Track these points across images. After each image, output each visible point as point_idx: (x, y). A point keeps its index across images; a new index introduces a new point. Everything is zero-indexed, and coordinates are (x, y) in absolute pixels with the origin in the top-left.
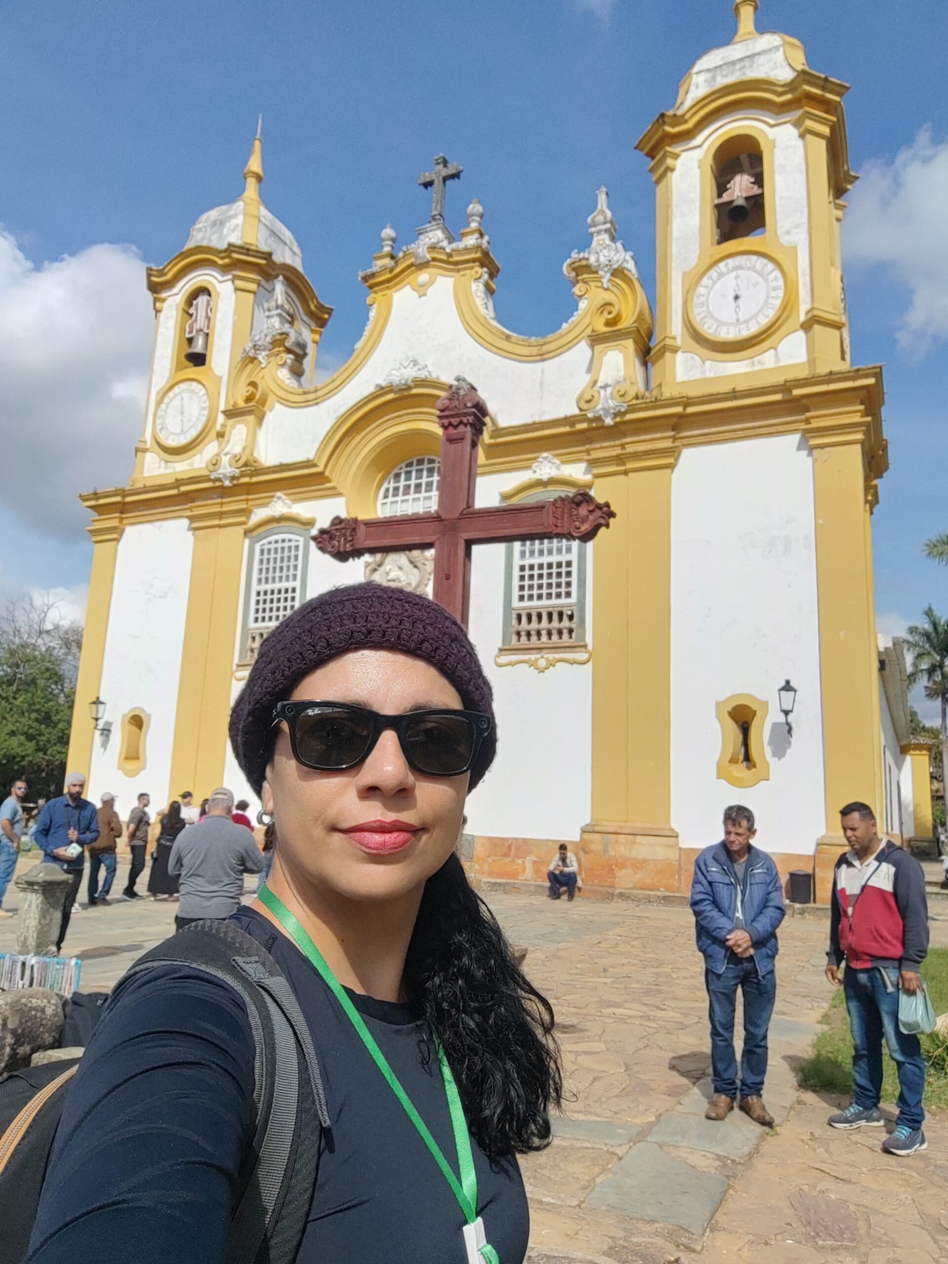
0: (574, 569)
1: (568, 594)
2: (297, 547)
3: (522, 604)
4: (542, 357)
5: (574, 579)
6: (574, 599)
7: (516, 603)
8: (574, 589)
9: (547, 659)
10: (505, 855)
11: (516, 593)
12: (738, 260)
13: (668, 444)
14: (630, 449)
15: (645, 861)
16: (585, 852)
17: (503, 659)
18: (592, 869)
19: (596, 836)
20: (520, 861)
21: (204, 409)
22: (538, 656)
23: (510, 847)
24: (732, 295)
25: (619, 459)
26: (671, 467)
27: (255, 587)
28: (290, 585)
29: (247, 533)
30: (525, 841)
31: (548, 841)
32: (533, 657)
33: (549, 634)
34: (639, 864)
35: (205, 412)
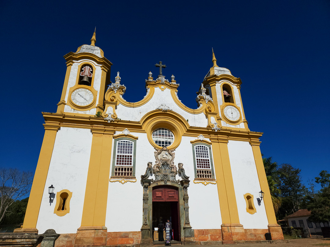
0: (210, 161)
1: (209, 167)
2: (132, 144)
3: (198, 168)
4: (194, 113)
5: (210, 164)
6: (211, 168)
7: (197, 168)
8: (210, 166)
9: (207, 182)
10: (203, 234)
11: (197, 166)
12: (231, 106)
13: (226, 138)
14: (219, 138)
15: (238, 233)
16: (224, 232)
17: (196, 182)
18: (226, 236)
19: (226, 228)
20: (207, 236)
21: (91, 98)
22: (205, 181)
23: (204, 232)
24: (231, 113)
25: (218, 139)
26: (227, 143)
27: (117, 154)
28: (130, 155)
29: (114, 137)
30: (207, 230)
31: (213, 229)
32: (203, 182)
33: (206, 176)
34: (237, 234)
35: (93, 99)
